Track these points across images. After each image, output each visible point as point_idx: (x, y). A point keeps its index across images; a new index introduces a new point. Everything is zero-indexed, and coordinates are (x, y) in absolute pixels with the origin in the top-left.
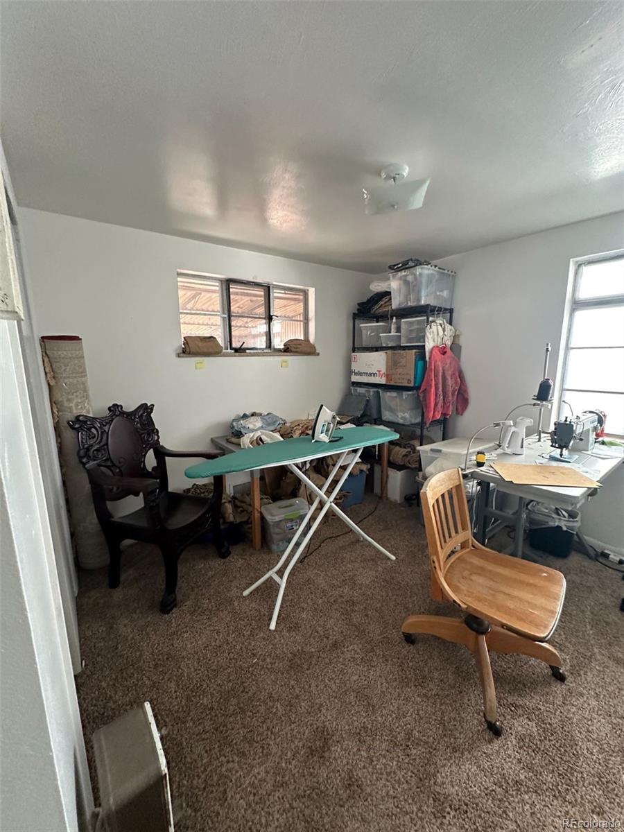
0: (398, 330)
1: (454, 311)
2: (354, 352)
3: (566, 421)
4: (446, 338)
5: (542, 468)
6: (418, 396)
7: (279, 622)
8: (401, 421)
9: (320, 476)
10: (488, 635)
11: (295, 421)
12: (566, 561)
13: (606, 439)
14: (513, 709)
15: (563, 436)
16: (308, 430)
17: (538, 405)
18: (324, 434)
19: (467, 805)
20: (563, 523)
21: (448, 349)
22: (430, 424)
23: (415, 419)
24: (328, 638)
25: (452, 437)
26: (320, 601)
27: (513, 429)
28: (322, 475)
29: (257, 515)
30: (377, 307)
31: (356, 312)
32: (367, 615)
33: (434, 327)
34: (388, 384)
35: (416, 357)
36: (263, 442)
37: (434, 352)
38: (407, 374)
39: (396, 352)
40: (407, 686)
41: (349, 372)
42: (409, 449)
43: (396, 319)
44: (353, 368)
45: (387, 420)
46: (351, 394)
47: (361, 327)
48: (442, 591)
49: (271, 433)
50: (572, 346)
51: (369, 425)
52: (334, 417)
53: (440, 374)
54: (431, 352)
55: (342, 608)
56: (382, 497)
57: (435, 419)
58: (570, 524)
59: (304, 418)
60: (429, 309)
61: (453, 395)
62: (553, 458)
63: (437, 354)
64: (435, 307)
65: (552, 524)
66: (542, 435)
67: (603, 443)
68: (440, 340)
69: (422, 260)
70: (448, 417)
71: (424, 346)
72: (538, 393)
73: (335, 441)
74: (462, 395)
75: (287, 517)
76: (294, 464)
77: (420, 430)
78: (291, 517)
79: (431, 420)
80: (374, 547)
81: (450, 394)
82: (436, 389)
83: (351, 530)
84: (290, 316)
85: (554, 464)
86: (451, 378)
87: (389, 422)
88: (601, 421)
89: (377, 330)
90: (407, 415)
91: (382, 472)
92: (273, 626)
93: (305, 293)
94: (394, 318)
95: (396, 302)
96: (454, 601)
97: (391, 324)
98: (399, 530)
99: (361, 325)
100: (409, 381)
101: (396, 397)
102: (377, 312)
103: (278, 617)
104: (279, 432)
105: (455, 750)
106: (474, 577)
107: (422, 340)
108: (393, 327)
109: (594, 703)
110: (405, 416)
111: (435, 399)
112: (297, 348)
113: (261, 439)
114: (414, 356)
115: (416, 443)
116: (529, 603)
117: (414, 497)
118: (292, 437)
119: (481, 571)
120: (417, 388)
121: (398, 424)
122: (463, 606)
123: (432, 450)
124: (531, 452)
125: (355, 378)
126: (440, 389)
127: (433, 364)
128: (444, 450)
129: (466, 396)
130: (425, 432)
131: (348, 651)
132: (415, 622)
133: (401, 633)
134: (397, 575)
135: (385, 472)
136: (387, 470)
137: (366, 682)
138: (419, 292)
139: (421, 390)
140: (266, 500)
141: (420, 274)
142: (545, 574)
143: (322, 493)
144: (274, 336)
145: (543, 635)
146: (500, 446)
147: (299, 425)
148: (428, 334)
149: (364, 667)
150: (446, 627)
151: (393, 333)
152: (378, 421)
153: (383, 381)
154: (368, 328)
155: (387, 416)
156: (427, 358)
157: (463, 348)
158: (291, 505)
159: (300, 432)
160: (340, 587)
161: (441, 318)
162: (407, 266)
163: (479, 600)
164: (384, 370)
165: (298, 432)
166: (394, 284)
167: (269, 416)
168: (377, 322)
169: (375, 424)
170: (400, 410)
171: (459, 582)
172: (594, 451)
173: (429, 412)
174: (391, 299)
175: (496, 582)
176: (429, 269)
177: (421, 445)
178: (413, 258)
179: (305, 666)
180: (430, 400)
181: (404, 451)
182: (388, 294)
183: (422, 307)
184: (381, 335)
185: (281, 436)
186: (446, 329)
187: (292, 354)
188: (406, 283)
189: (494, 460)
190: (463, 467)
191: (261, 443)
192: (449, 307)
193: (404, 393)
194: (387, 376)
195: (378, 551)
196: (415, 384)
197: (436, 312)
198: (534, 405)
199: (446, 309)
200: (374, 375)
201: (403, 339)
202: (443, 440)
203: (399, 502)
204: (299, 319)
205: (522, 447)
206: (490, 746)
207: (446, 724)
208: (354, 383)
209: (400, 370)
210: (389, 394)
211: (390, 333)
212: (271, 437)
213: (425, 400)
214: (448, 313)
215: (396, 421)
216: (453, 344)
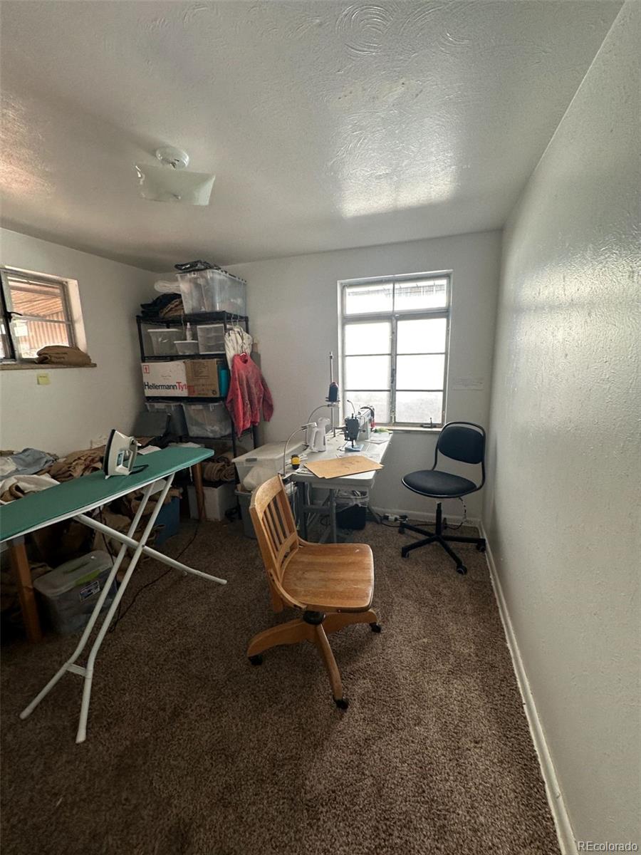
0: (195, 336)
1: (250, 319)
2: (143, 361)
3: (353, 417)
4: (245, 347)
5: (342, 459)
6: (226, 407)
7: (90, 725)
8: (211, 435)
9: (121, 516)
10: (323, 623)
11: (71, 455)
12: (363, 531)
13: (378, 428)
14: (352, 676)
15: (352, 430)
16: (97, 462)
17: (331, 405)
18: (121, 466)
19: (334, 792)
20: (358, 501)
21: (249, 358)
22: (242, 434)
23: (226, 430)
24: (164, 710)
25: (264, 444)
26: (146, 669)
27: (316, 430)
28: (123, 515)
29: (28, 596)
30: (166, 310)
31: (141, 315)
32: (207, 658)
33: (233, 336)
34: (191, 396)
35: (218, 367)
36: (22, 491)
37: (236, 361)
38: (211, 385)
39: (195, 361)
40: (263, 711)
41: (140, 385)
42: (223, 463)
43: (191, 325)
44: (145, 380)
45: (195, 436)
46: (148, 411)
47: (149, 333)
48: (282, 600)
49: (35, 476)
50: (347, 354)
51: (175, 444)
52: (133, 443)
53: (245, 382)
54: (233, 361)
55: (176, 664)
56: (201, 519)
57: (245, 428)
58: (363, 501)
59: (85, 447)
60: (226, 316)
61: (259, 402)
62: (348, 450)
63: (239, 363)
64: (231, 314)
65: (351, 504)
66: (337, 431)
67: (376, 431)
68: (239, 349)
69: (212, 264)
70: (257, 424)
71: (225, 355)
72: (330, 394)
73: (139, 471)
74: (267, 401)
75: (80, 583)
76: (84, 514)
77: (232, 442)
78: (86, 581)
79: (241, 430)
80: (202, 578)
81: (256, 402)
82: (243, 398)
83: (171, 568)
84: (42, 314)
85: (350, 454)
86: (255, 387)
87: (197, 438)
88: (372, 414)
89: (170, 335)
90: (216, 428)
91: (197, 492)
92: (81, 737)
93: (64, 287)
94: (188, 324)
95: (189, 306)
96: (295, 606)
97: (185, 330)
98: (224, 550)
99: (149, 330)
100: (214, 392)
101: (202, 410)
102: (166, 316)
103: (88, 719)
104: (48, 472)
105: (316, 746)
106: (307, 575)
107: (222, 348)
108: (188, 334)
109: (400, 638)
110: (214, 428)
111: (243, 408)
112: (60, 358)
113: (18, 488)
114: (216, 366)
115: (229, 455)
116: (352, 581)
117: (235, 510)
118: (71, 475)
119: (311, 566)
120: (223, 399)
121: (208, 438)
122: (303, 607)
123: (248, 460)
124: (332, 447)
125: (149, 393)
126: (247, 398)
127: (236, 373)
128: (259, 458)
129: (270, 403)
130: (237, 443)
131: (192, 711)
132: (260, 641)
133: (246, 659)
134: (231, 598)
135: (200, 492)
136: (202, 489)
137: (219, 735)
138: (213, 297)
139: (228, 401)
140: (40, 569)
141: (212, 278)
142: (358, 550)
143: (129, 538)
144: (18, 342)
145: (367, 604)
146: (308, 446)
147: (79, 458)
148: (227, 342)
149: (214, 718)
150: (287, 632)
151: (189, 340)
152: (185, 438)
153: (185, 393)
154: (158, 334)
155: (194, 431)
156: (230, 368)
157: (262, 356)
158: (83, 565)
159: (83, 467)
160: (169, 640)
161: (238, 326)
162: (197, 268)
163: (315, 595)
164: (184, 382)
165: (79, 469)
166: (183, 286)
167: (26, 453)
168: (168, 328)
169: (181, 441)
170: (208, 423)
171: (295, 585)
172: (372, 438)
173: (239, 423)
174: (181, 302)
175: (325, 572)
176: (220, 274)
177: (235, 457)
178: (202, 260)
179: (140, 761)
180: (238, 409)
181: (218, 466)
182: (177, 296)
183: (218, 313)
184: (175, 342)
185: (53, 477)
186: (244, 337)
187: (54, 366)
188: (198, 286)
189: (305, 460)
190: (282, 472)
191: (20, 494)
192: (243, 315)
193: (211, 405)
194: (189, 387)
195: (207, 580)
196: (220, 394)
197: (232, 320)
198: (328, 406)
199: (241, 317)
200: (174, 387)
201: (201, 347)
202: (255, 448)
203: (220, 520)
204: (56, 319)
205: (324, 444)
206: (342, 723)
207: (304, 726)
208: (149, 398)
209: (202, 381)
210: (193, 407)
211: (187, 340)
212: (37, 483)
213: (234, 410)
214: (244, 320)
215: (205, 435)
216: (252, 352)
